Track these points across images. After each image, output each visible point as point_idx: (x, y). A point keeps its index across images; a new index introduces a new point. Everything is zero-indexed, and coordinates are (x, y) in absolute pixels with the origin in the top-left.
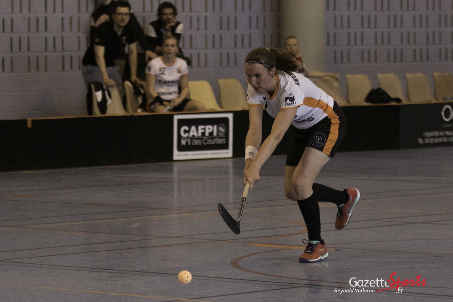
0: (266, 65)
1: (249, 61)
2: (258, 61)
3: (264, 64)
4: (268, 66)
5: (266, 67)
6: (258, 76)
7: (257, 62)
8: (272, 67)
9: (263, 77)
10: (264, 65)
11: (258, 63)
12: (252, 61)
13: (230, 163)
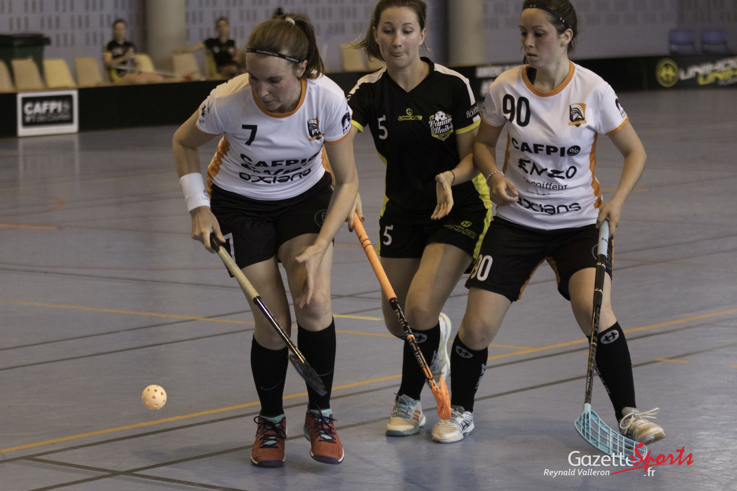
0: (292, 59)
1: (257, 51)
2: (276, 52)
3: (288, 58)
4: (294, 60)
5: (290, 62)
6: (273, 80)
7: (274, 54)
8: (301, 60)
9: (284, 83)
10: (288, 60)
11: (276, 56)
12: (265, 52)
13: (76, 139)
